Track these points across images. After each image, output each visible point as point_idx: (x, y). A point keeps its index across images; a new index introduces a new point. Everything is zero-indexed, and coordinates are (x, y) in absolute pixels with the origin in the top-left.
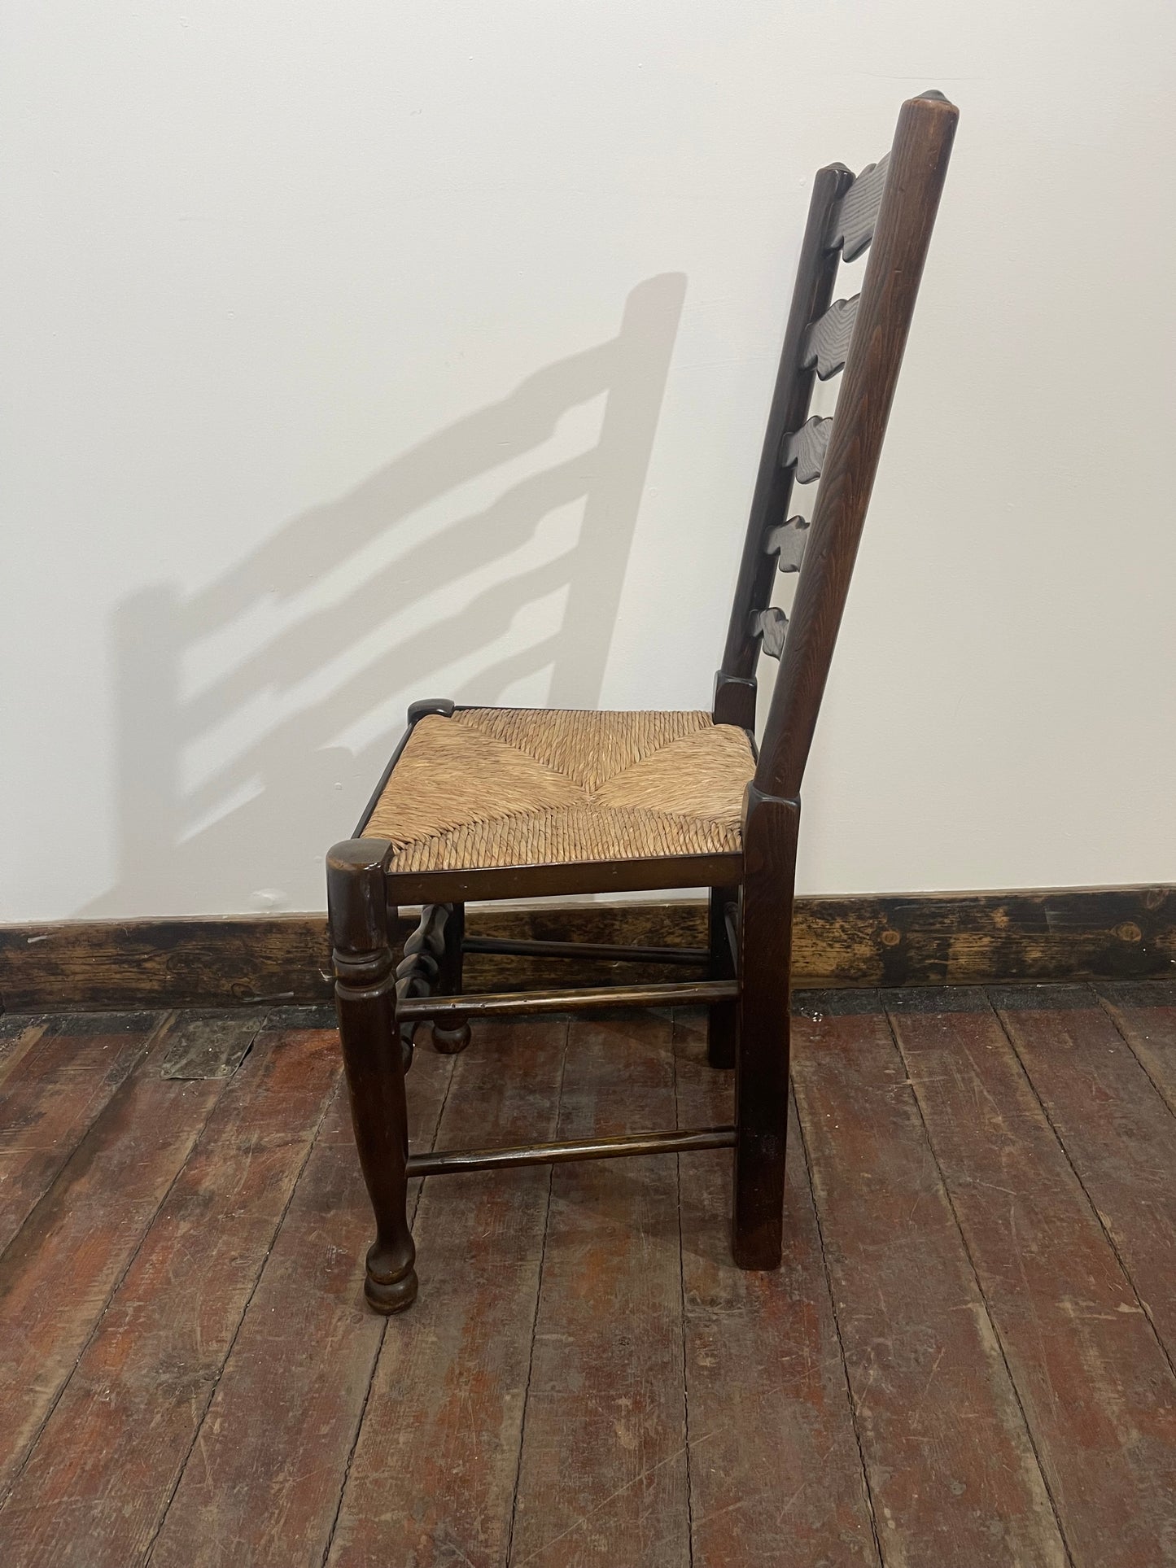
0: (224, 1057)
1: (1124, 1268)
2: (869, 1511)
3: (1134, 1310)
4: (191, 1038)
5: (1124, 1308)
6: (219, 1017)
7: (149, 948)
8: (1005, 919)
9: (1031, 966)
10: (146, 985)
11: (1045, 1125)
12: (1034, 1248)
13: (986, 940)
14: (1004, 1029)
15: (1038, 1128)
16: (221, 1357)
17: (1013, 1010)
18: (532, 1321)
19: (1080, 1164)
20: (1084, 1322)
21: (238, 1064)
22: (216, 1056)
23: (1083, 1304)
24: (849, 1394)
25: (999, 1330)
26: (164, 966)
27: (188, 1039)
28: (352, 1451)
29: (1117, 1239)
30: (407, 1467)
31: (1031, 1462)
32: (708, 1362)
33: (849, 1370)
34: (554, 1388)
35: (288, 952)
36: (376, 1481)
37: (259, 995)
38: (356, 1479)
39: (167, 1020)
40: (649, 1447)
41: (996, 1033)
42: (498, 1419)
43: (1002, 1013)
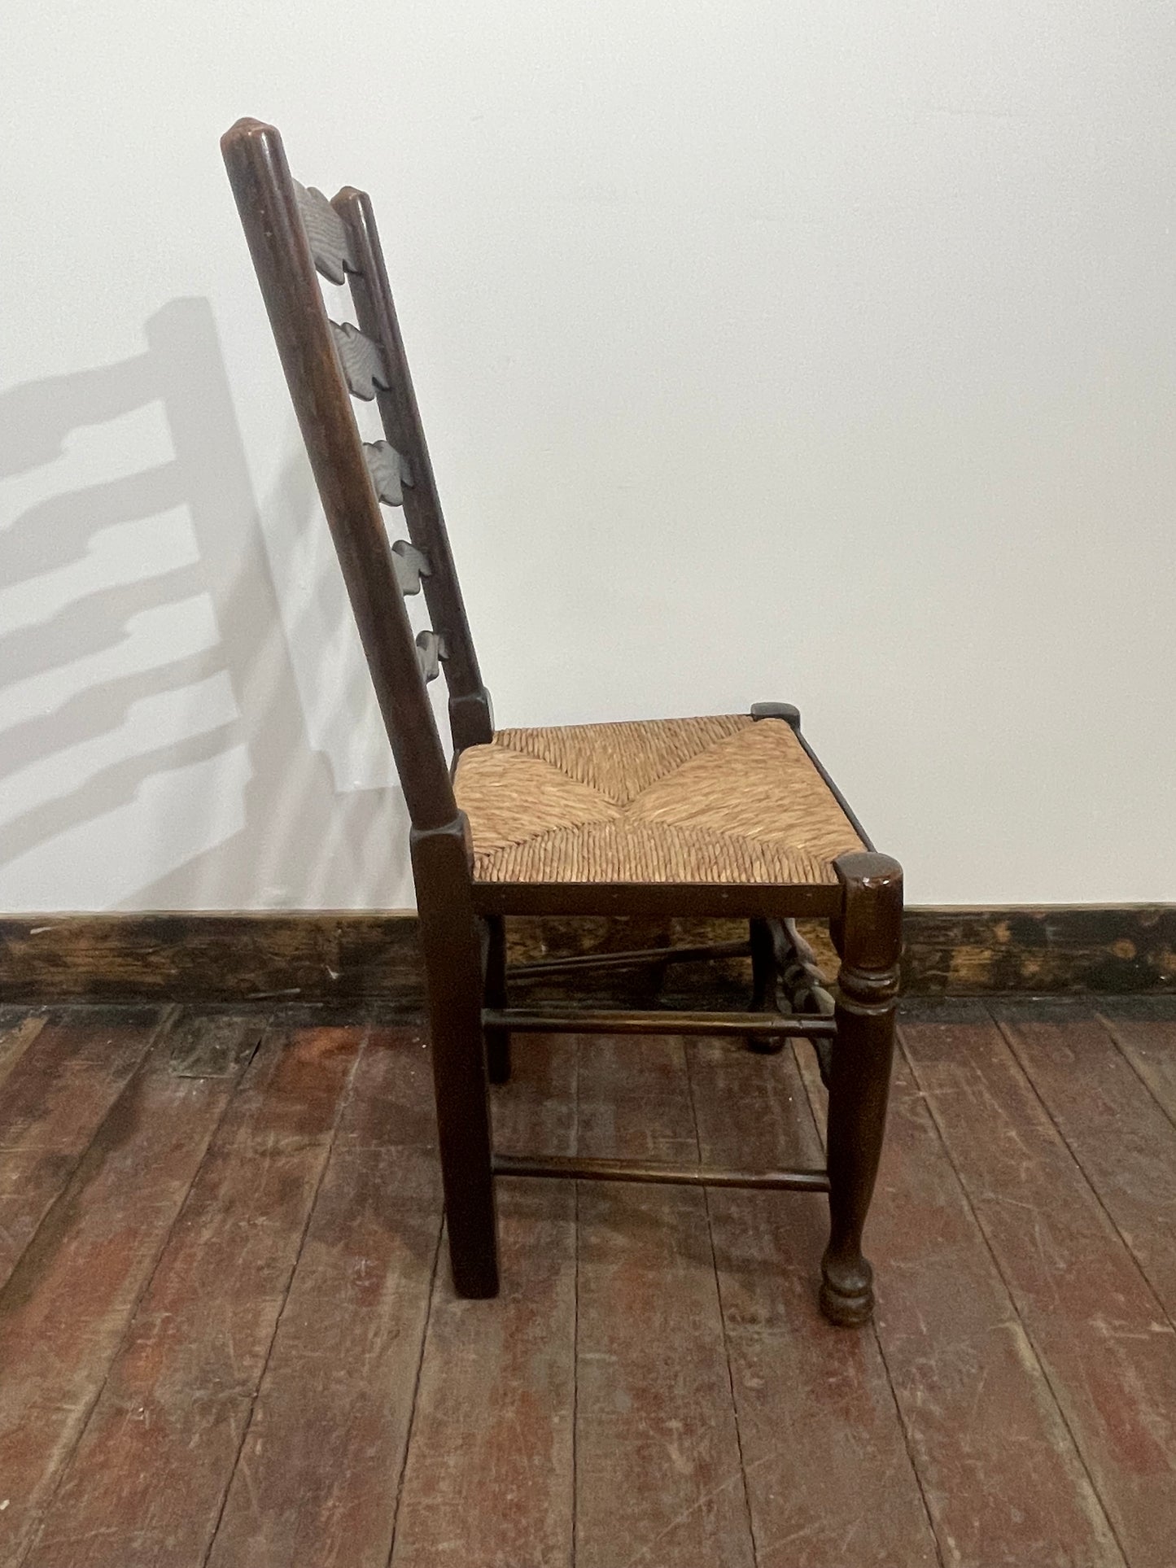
0: (232, 1054)
1: (1150, 1286)
2: (932, 1540)
3: (1166, 1330)
4: (197, 1034)
5: (1156, 1327)
6: (222, 1012)
7: (153, 942)
8: (1008, 933)
9: (1031, 979)
10: (149, 979)
11: (1057, 1139)
12: (1062, 1265)
13: (987, 954)
14: (1005, 1039)
15: (1052, 1143)
16: (257, 1373)
17: (1013, 1022)
18: (573, 1339)
19: (1095, 1179)
20: (1119, 1341)
21: (247, 1063)
22: (224, 1053)
23: (1117, 1323)
24: (899, 1418)
25: (1039, 1351)
26: (168, 960)
27: (193, 1034)
28: (402, 1475)
29: (1140, 1255)
30: (460, 1492)
31: (1087, 1489)
32: (755, 1383)
33: (896, 1392)
34: (602, 1410)
35: (297, 949)
36: (429, 1508)
37: (264, 991)
38: (409, 1505)
39: (171, 1014)
40: (704, 1472)
41: (1000, 1046)
42: (548, 1442)
43: (1002, 1025)
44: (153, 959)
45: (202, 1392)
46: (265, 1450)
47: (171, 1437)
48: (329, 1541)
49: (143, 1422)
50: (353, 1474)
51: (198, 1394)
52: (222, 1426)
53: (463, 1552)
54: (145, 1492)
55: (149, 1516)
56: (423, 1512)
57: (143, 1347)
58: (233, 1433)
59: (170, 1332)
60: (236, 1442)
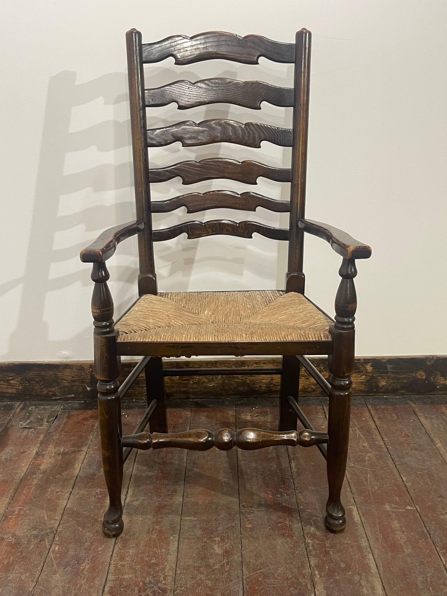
0: (46, 420)
1: (410, 495)
2: (310, 573)
3: (412, 508)
4: (30, 413)
5: (409, 508)
6: (42, 405)
7: (13, 374)
8: (371, 368)
9: (382, 388)
10: (10, 391)
11: (384, 446)
12: (376, 488)
13: (364, 377)
14: (370, 412)
15: (380, 447)
16: (56, 525)
17: (374, 405)
18: (180, 513)
19: (396, 459)
20: (393, 512)
21: (52, 423)
22: (42, 419)
23: (393, 506)
24: (303, 536)
25: (361, 514)
26: (19, 383)
27: (29, 413)
28: (112, 556)
29: (408, 485)
30: (133, 560)
31: (371, 557)
32: (249, 526)
33: (304, 528)
34: (189, 535)
35: (73, 377)
36: (122, 565)
37: (59, 396)
38: (114, 564)
39: (19, 406)
40: (227, 553)
41: (367, 414)
42: (168, 544)
43: (369, 406)
44: (12, 382)
45: (35, 532)
46: (59, 549)
47: (22, 546)
48: (83, 576)
49: (12, 541)
50: (93, 556)
51: (34, 532)
52: (42, 542)
53: (134, 578)
54: (13, 563)
55: (15, 569)
56: (119, 566)
57: (11, 518)
58: (47, 544)
59: (22, 513)
60: (48, 547)
